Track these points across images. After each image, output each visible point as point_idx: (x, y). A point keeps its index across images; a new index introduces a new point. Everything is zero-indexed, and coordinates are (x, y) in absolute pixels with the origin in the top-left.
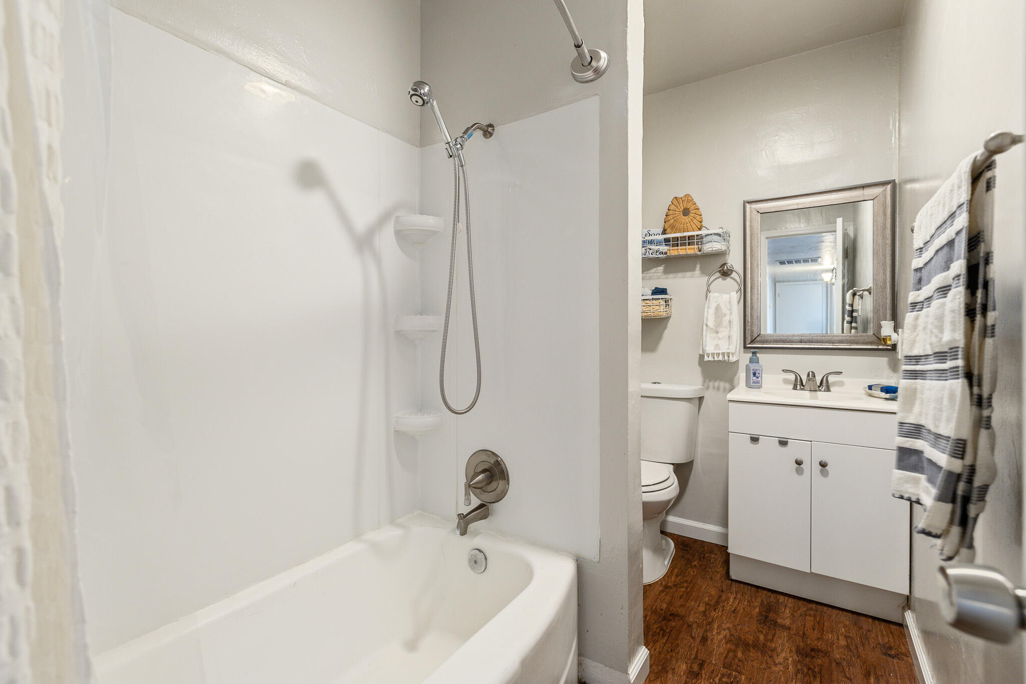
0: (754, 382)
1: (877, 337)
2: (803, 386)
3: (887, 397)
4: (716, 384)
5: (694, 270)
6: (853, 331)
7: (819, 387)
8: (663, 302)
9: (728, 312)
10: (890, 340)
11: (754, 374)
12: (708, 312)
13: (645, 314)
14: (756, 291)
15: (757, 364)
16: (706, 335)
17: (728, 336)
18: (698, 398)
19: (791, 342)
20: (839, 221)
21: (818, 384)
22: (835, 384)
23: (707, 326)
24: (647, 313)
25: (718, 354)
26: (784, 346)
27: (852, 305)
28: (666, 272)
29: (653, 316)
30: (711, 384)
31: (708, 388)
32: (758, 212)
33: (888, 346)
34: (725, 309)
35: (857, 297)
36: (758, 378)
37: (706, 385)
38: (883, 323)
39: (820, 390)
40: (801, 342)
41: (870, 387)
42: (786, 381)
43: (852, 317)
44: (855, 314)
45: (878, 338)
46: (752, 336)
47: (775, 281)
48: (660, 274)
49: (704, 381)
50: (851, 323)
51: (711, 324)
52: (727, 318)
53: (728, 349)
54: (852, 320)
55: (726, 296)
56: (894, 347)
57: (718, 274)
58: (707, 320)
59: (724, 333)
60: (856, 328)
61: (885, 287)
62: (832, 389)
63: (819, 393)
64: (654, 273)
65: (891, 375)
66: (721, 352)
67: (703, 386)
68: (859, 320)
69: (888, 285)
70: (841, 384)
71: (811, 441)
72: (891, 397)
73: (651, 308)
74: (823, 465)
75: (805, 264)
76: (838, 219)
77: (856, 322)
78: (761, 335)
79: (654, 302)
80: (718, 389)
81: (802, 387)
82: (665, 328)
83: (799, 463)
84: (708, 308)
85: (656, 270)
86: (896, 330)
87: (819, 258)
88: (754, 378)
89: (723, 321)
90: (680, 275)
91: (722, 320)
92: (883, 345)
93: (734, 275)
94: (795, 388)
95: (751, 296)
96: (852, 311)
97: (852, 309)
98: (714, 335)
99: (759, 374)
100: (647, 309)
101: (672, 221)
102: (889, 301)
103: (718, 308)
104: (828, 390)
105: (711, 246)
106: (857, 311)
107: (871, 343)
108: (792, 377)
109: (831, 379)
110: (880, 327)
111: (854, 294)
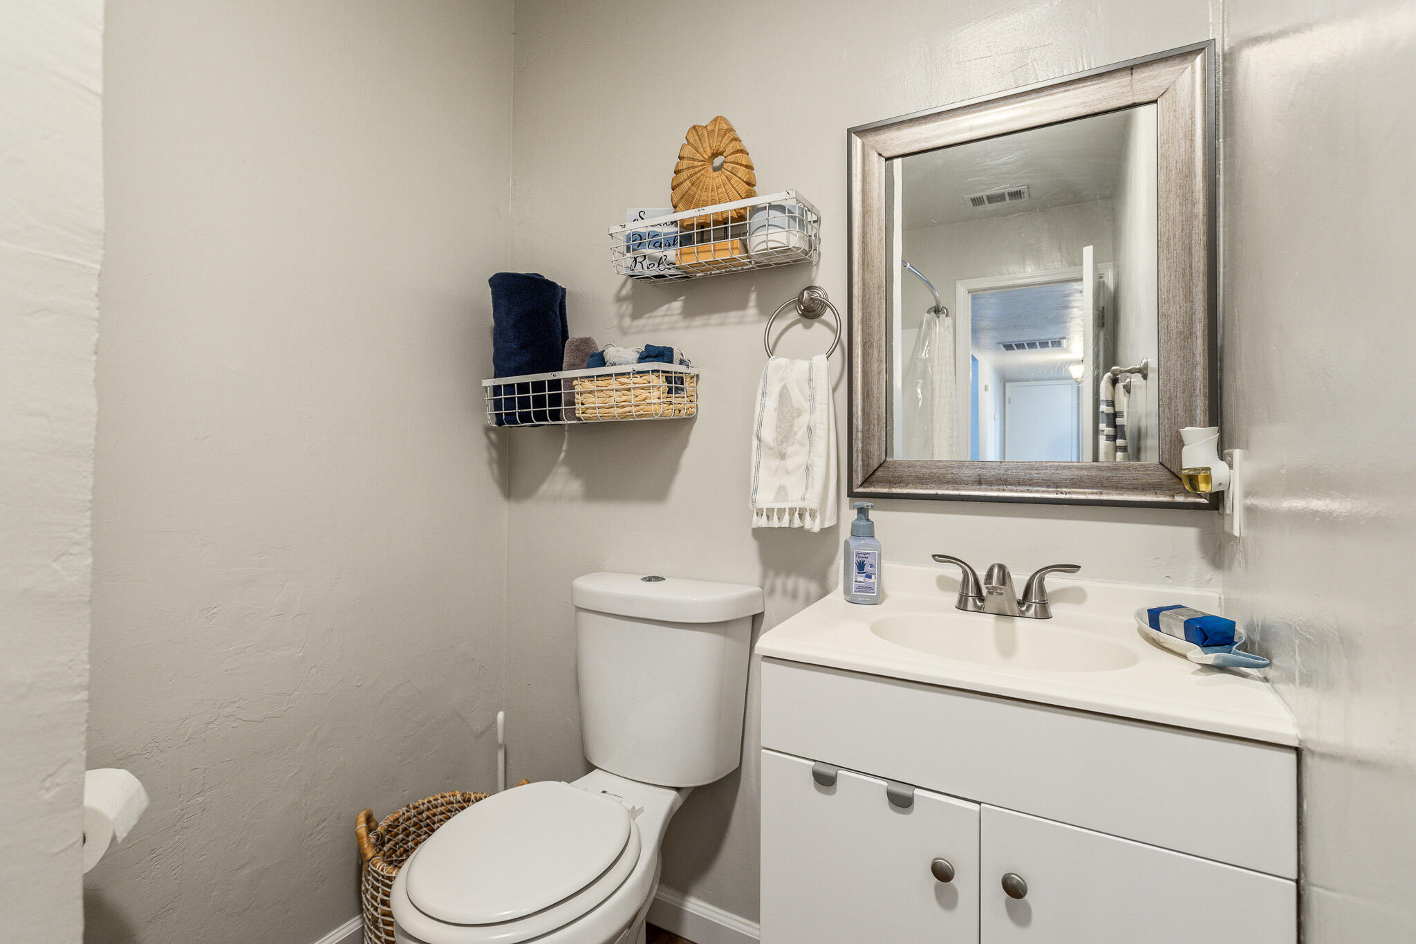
0: (860, 589)
1: (1170, 470)
2: (982, 599)
3: (1210, 662)
4: (790, 583)
5: (743, 306)
6: (1119, 455)
7: (1020, 604)
8: (660, 382)
9: (807, 405)
10: (1208, 479)
11: (861, 567)
12: (763, 405)
13: (621, 410)
14: (876, 353)
15: (868, 540)
16: (758, 464)
17: (804, 467)
18: (750, 616)
19: (956, 482)
20: (1088, 251)
21: (1020, 596)
22: (1062, 594)
23: (759, 439)
24: (623, 407)
25: (781, 512)
26: (940, 492)
27: (1112, 403)
28: (688, 313)
29: (639, 416)
30: (779, 583)
31: (772, 591)
32: (880, 155)
33: (1200, 496)
34: (798, 398)
35: (1120, 386)
36: (869, 576)
37: (768, 584)
38: (1188, 432)
39: (1022, 615)
40: (979, 482)
41: (1154, 617)
42: (943, 583)
43: (1115, 426)
44: (1119, 421)
45: (1173, 473)
46: (866, 465)
47: (1005, 379)
48: (675, 318)
49: (765, 576)
50: (1113, 438)
51: (768, 434)
52: (804, 420)
53: (803, 499)
54: (1116, 432)
55: (802, 365)
56: (1217, 501)
57: (794, 315)
58: (760, 424)
59: (796, 459)
60: (1124, 449)
61: (1188, 335)
62: (1053, 609)
63: (1019, 622)
64: (665, 316)
65: (1208, 577)
66: (787, 505)
67: (762, 587)
68: (1127, 431)
69: (1200, 328)
70: (1078, 596)
71: (979, 803)
72: (1219, 662)
73: (631, 396)
74: (1014, 889)
75: (1043, 349)
76: (1085, 249)
77: (1124, 437)
78: (886, 464)
79: (638, 379)
80: (794, 595)
81: (979, 604)
82: (684, 444)
83: (942, 874)
84: (764, 394)
85: (668, 310)
86: (1222, 449)
87: (1063, 338)
88: (861, 578)
89: (795, 429)
90: (715, 318)
91: (792, 425)
92: (1187, 494)
93: (828, 316)
94: (962, 605)
95: (863, 367)
96: (1115, 415)
97: (1114, 410)
98: (776, 463)
99: (872, 566)
100: (624, 398)
101: (687, 184)
102: (1200, 373)
103: (784, 396)
104: (1044, 614)
105: (764, 238)
106: (1121, 414)
107: (1154, 488)
108: (955, 573)
109: (1053, 582)
110: (1179, 443)
111: (1114, 381)
